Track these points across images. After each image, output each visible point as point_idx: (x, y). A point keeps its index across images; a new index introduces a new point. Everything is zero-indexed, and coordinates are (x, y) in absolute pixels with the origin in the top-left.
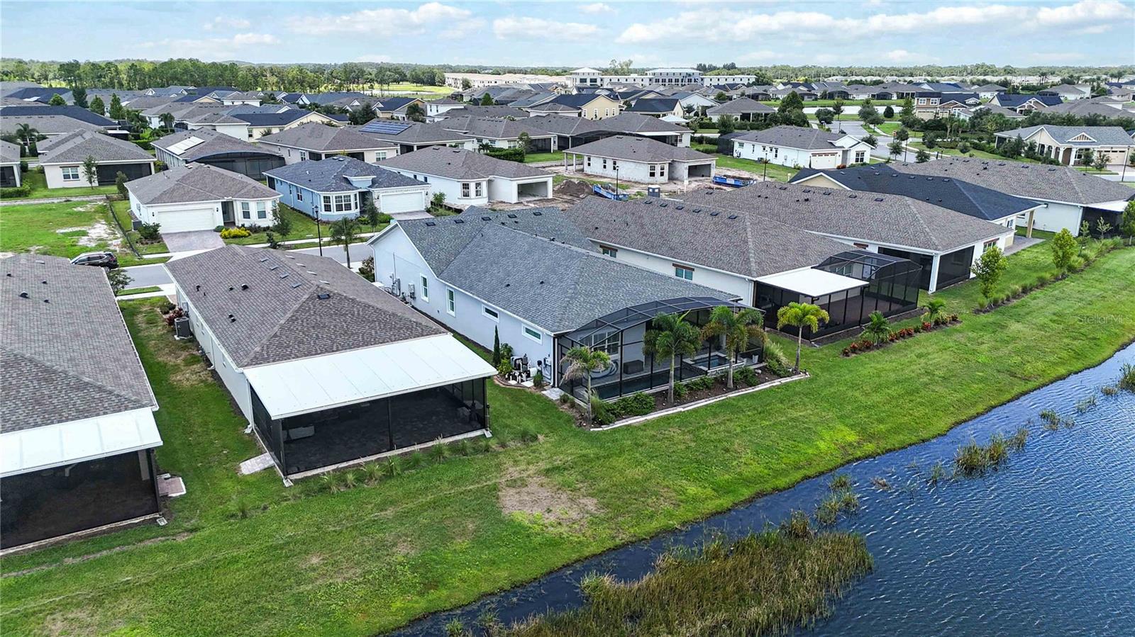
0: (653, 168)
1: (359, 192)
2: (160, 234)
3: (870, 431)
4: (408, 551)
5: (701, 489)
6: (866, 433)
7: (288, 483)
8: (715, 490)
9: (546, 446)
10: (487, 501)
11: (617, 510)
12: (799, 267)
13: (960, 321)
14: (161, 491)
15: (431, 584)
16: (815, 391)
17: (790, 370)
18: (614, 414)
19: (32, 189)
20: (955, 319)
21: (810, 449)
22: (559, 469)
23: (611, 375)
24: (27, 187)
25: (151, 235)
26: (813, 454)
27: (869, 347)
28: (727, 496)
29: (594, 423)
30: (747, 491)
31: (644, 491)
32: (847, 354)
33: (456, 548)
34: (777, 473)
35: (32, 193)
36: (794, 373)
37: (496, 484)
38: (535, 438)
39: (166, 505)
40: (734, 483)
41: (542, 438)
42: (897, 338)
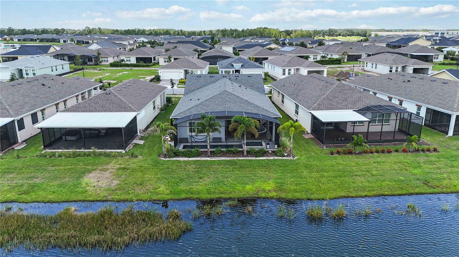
0: (391, 68)
1: (235, 70)
2: (161, 79)
3: (283, 187)
4: (37, 181)
5: (165, 190)
6: (280, 188)
7: (43, 152)
8: (171, 192)
9: (136, 160)
10: (84, 172)
11: (120, 188)
12: (344, 109)
13: (438, 152)
14: (14, 146)
15: (26, 193)
16: (284, 165)
17: (286, 154)
18: (176, 154)
19: (153, 65)
20: (435, 150)
21: (239, 187)
22: (124, 169)
23: (205, 142)
24: (151, 64)
25: (157, 79)
26: (238, 190)
27: (350, 153)
28: (172, 195)
29: (165, 157)
30: (183, 196)
31: (140, 184)
32: (332, 153)
33: (51, 184)
34: (209, 192)
35: (152, 66)
36: (287, 156)
37: (97, 168)
38: (137, 157)
39: (9, 150)
40: (183, 191)
41: (140, 157)
42: (377, 152)
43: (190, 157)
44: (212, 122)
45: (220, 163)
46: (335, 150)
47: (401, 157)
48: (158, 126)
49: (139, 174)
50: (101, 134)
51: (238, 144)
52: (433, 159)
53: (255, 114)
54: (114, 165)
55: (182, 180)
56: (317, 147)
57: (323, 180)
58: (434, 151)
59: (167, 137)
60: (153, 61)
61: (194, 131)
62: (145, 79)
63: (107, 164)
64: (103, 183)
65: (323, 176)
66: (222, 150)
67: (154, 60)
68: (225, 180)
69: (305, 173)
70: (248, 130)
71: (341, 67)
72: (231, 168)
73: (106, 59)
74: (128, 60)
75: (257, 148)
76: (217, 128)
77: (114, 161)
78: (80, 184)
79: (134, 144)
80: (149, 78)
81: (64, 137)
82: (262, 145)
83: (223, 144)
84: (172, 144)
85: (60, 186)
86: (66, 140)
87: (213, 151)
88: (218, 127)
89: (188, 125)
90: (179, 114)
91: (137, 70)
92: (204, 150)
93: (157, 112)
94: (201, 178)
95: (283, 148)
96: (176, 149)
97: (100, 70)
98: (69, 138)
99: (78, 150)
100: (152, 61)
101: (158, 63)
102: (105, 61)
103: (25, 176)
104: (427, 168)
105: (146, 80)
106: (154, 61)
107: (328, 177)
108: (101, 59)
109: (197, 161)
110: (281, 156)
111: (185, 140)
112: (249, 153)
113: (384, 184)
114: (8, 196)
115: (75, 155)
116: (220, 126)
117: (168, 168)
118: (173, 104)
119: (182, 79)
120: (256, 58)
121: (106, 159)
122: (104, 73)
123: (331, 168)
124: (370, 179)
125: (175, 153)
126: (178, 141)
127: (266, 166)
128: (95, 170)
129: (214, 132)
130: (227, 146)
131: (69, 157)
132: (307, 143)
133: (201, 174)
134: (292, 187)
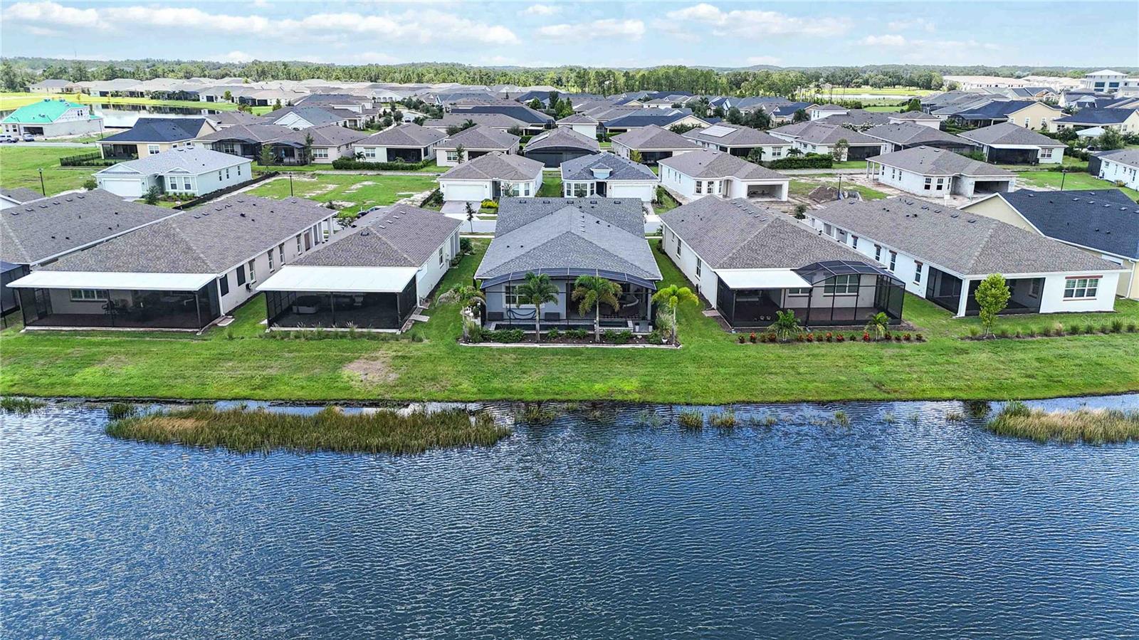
0: (928, 180)
1: (597, 183)
2: (444, 200)
3: (652, 388)
4: (273, 372)
5: (470, 388)
6: (647, 388)
7: (267, 331)
8: (479, 390)
9: (420, 345)
10: (343, 362)
11: (401, 383)
12: (775, 267)
13: (924, 341)
14: (216, 321)
15: (260, 387)
16: (657, 358)
17: (664, 341)
18: (486, 338)
19: (425, 166)
20: (919, 339)
21: (584, 386)
22: (404, 357)
23: (533, 319)
24: (421, 164)
25: (437, 199)
26: (582, 390)
27: (773, 340)
28: (481, 395)
29: (467, 340)
30: (498, 396)
31: (432, 379)
32: (742, 341)
33: (295, 376)
34: (537, 392)
35: (422, 168)
36: (666, 344)
37: (360, 356)
38: (421, 340)
39: (209, 328)
40: (497, 390)
41: (426, 341)
42: (820, 340)
43: (507, 343)
44: (544, 285)
45: (555, 352)
46: (747, 336)
47: (857, 348)
48: (456, 291)
49: (429, 366)
50: (355, 304)
51: (589, 324)
52: (908, 352)
53: (617, 273)
54: (386, 352)
55: (496, 375)
56: (722, 331)
57: (715, 378)
58: (917, 339)
59: (467, 312)
60: (423, 158)
61: (514, 302)
62: (412, 198)
63: (376, 350)
64: (374, 377)
65: (717, 373)
66: (561, 332)
67: (426, 154)
68: (561, 375)
69: (690, 369)
70: (603, 300)
71: (831, 174)
72: (573, 359)
73: (323, 152)
74: (370, 153)
75: (618, 330)
76: (552, 296)
77: (386, 346)
78: (339, 377)
79: (413, 322)
80: (420, 196)
81: (295, 308)
82: (627, 326)
83: (562, 324)
84: (478, 321)
85: (310, 379)
86: (299, 314)
87: (546, 334)
88: (553, 294)
89: (504, 290)
90: (488, 272)
91: (392, 178)
92: (530, 332)
93: (446, 267)
94: (524, 373)
95: (662, 331)
96: (485, 328)
97: (313, 176)
98: (303, 309)
99: (325, 329)
100: (421, 155)
101: (435, 160)
102: (321, 155)
103: (252, 364)
104: (889, 364)
105: (413, 201)
106: (426, 157)
107: (725, 374)
108: (313, 152)
109: (519, 348)
110: (655, 344)
111: (499, 316)
112: (605, 338)
113: (810, 386)
114: (236, 391)
115: (321, 337)
116: (557, 293)
117: (473, 358)
118: (472, 254)
119: (486, 200)
120: (643, 154)
121: (373, 343)
122: (323, 183)
123: (733, 361)
124: (791, 379)
125: (482, 336)
126: (487, 317)
127: (630, 357)
128: (358, 358)
129: (547, 301)
130: (568, 327)
131: (311, 339)
132: (706, 325)
133: (525, 367)
134: (666, 388)
